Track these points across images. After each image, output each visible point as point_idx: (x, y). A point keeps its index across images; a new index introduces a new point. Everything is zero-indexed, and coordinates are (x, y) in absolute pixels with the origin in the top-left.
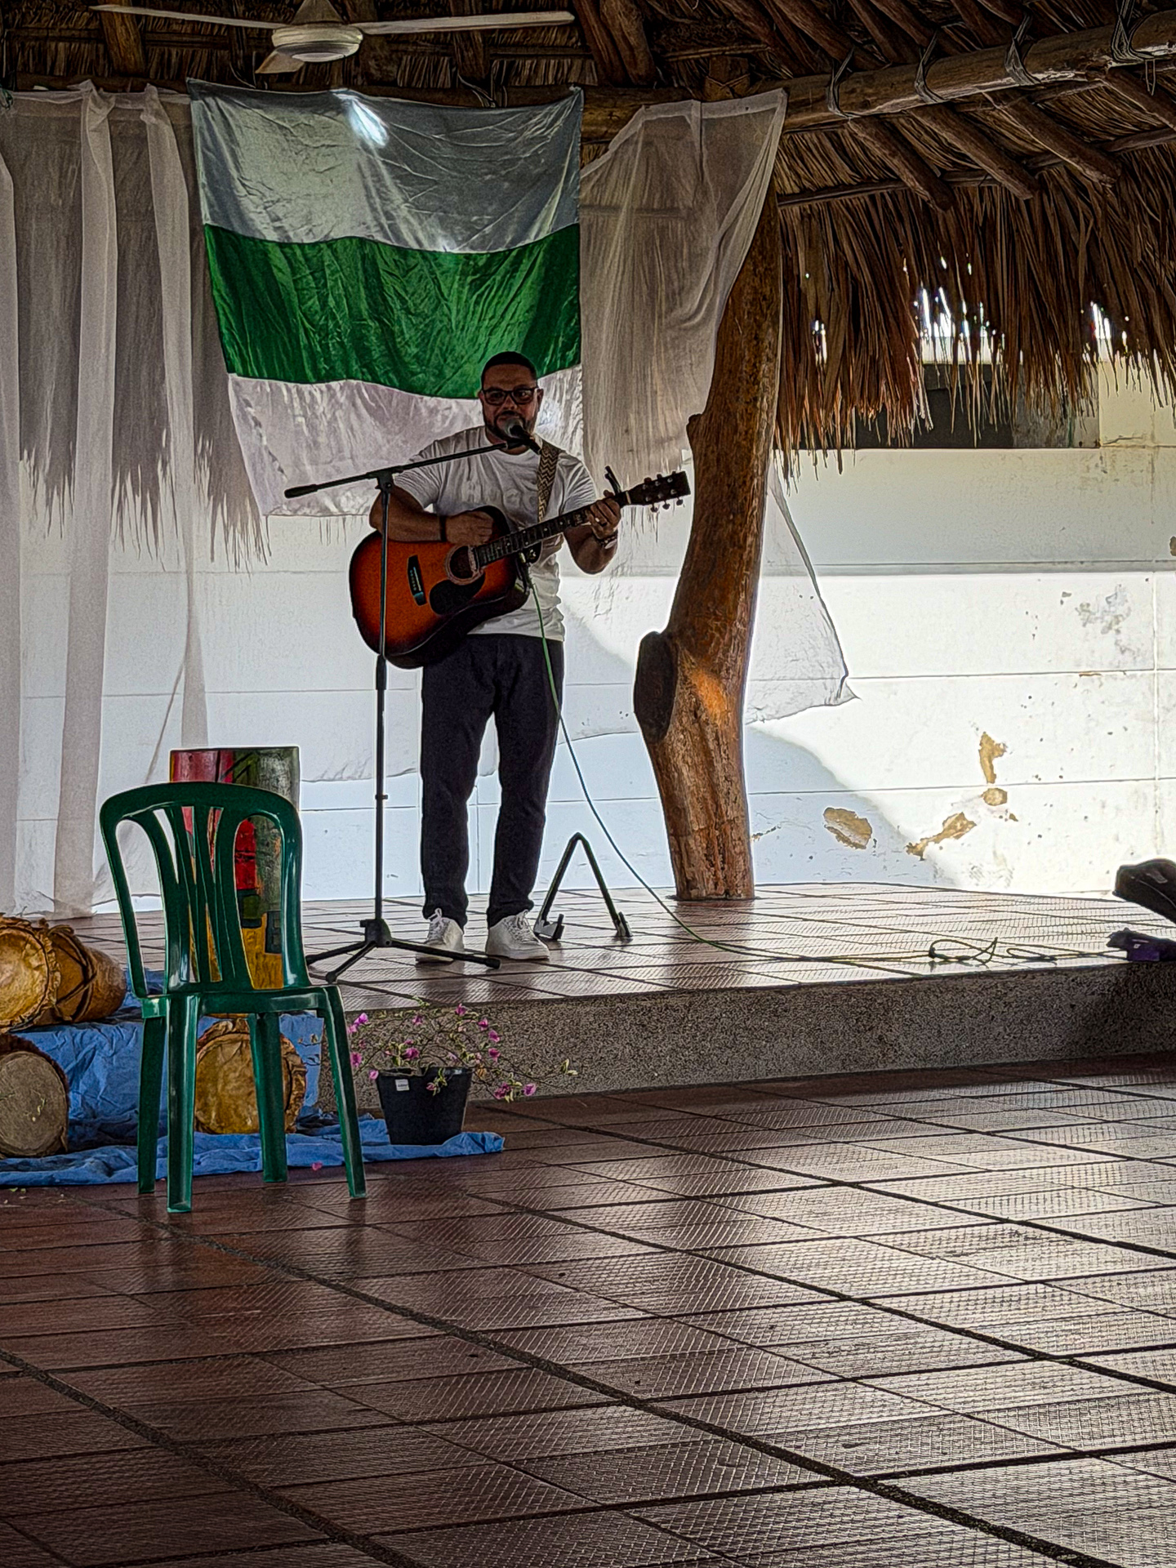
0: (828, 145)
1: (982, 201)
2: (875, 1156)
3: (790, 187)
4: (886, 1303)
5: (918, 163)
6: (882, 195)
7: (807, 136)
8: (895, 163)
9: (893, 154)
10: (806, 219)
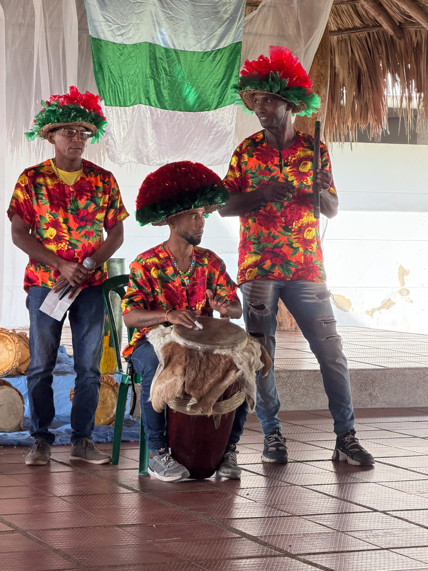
0: (351, 10)
1: (416, 36)
2: (375, 446)
3: (333, 28)
4: (394, 514)
5: (390, 19)
6: (373, 33)
7: (343, 6)
8: (381, 19)
9: (379, 15)
10: (340, 42)
